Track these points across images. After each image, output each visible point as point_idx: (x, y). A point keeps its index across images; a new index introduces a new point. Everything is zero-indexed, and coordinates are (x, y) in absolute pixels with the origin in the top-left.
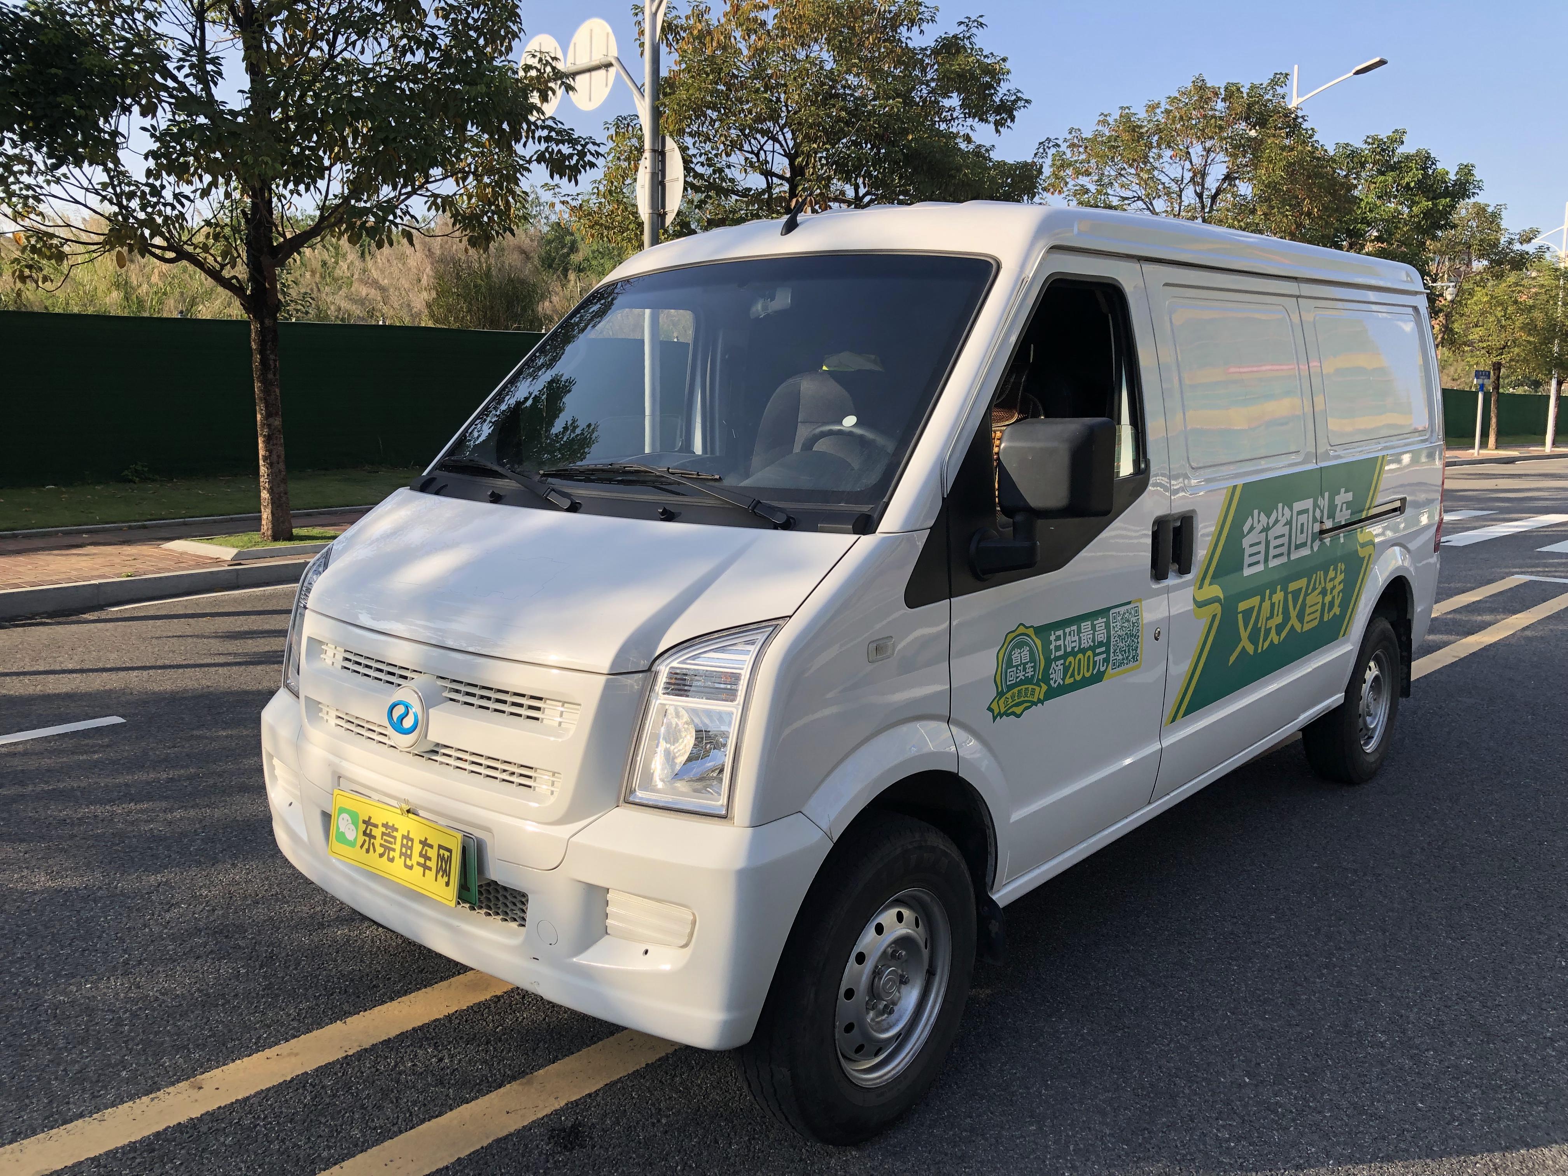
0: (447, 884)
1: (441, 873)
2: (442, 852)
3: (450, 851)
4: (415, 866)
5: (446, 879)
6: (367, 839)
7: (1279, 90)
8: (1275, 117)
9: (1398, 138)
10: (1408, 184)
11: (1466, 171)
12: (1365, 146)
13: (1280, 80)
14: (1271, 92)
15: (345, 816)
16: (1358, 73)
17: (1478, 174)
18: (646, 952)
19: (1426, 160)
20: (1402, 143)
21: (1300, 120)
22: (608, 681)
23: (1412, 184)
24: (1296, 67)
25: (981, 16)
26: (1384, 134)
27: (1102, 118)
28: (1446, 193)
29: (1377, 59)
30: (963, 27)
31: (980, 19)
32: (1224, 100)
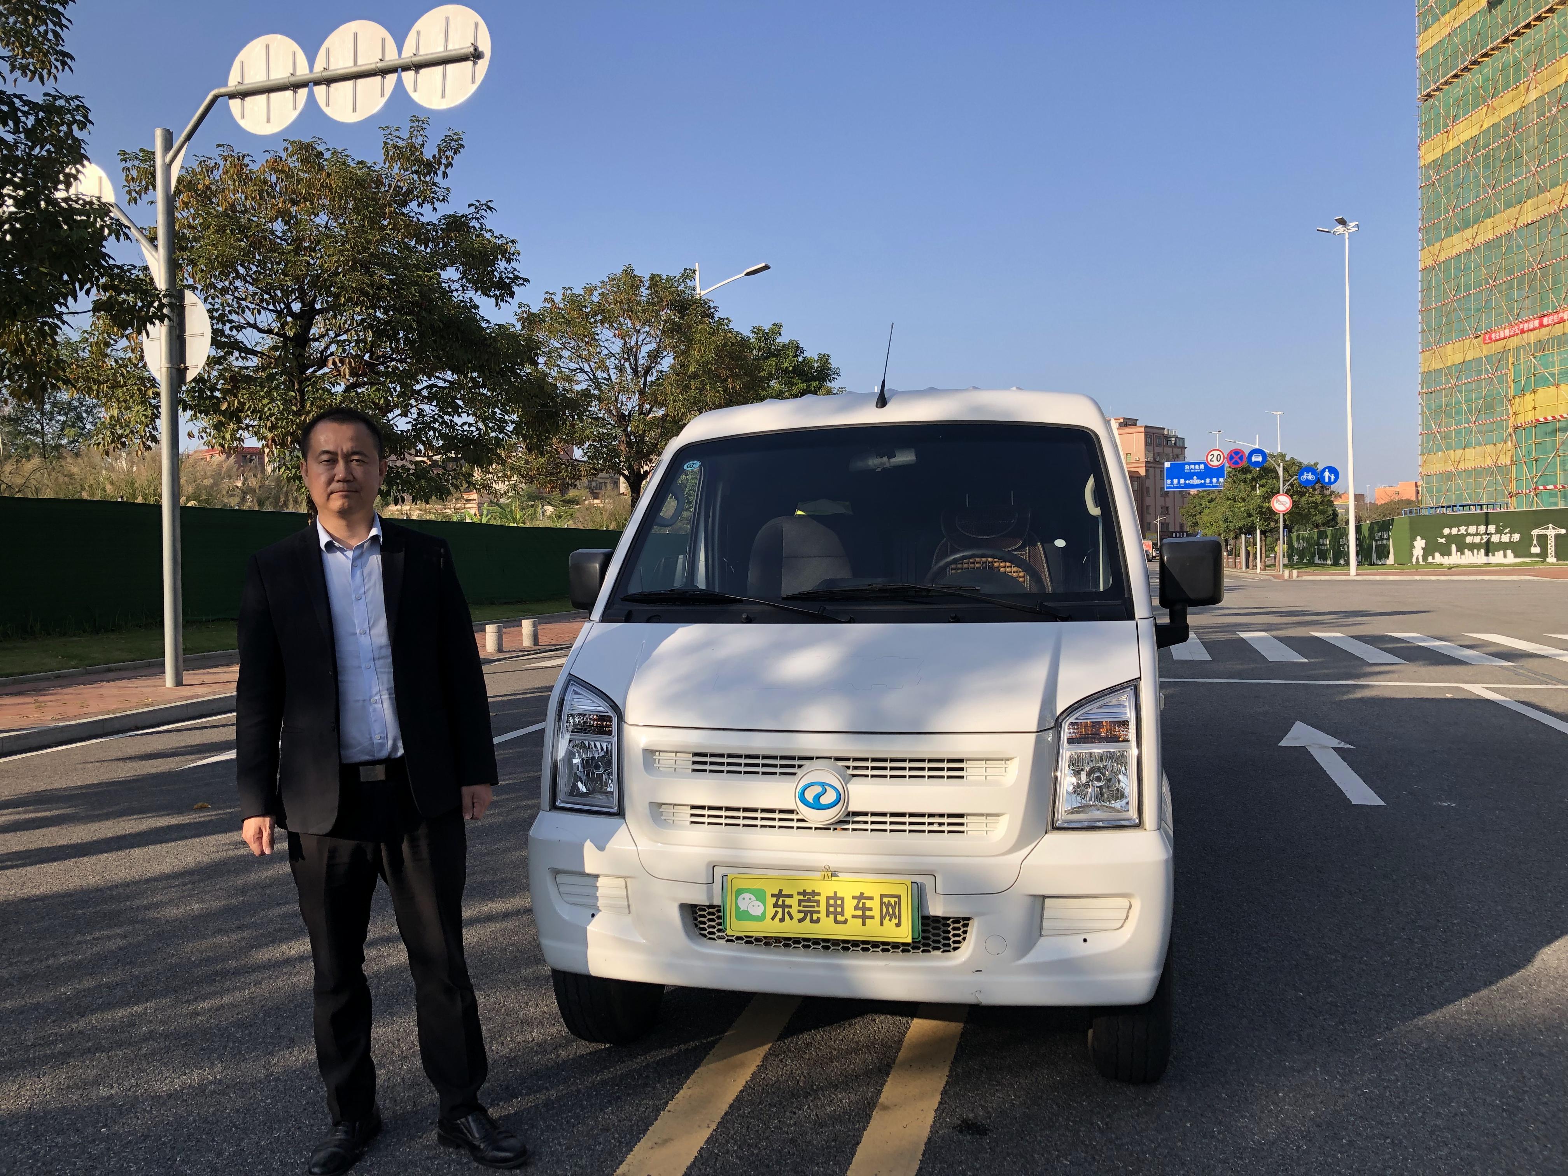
0: (898, 925)
1: (888, 918)
2: (886, 900)
3: (899, 897)
4: (850, 920)
5: (897, 921)
6: (780, 910)
7: (689, 283)
8: (694, 307)
9: (777, 329)
10: (787, 368)
11: (824, 359)
12: (751, 336)
13: (689, 274)
14: (683, 284)
15: (747, 896)
16: (748, 274)
17: (834, 363)
18: (1085, 940)
19: (797, 349)
20: (780, 334)
21: (712, 310)
22: (1037, 736)
23: (791, 369)
24: (697, 264)
25: (490, 201)
26: (767, 327)
27: (547, 296)
28: (814, 379)
29: (763, 265)
30: (472, 209)
31: (489, 204)
32: (648, 288)
